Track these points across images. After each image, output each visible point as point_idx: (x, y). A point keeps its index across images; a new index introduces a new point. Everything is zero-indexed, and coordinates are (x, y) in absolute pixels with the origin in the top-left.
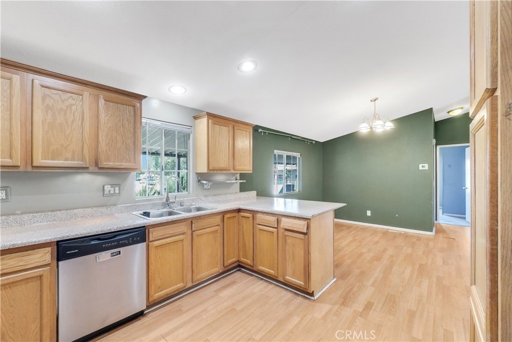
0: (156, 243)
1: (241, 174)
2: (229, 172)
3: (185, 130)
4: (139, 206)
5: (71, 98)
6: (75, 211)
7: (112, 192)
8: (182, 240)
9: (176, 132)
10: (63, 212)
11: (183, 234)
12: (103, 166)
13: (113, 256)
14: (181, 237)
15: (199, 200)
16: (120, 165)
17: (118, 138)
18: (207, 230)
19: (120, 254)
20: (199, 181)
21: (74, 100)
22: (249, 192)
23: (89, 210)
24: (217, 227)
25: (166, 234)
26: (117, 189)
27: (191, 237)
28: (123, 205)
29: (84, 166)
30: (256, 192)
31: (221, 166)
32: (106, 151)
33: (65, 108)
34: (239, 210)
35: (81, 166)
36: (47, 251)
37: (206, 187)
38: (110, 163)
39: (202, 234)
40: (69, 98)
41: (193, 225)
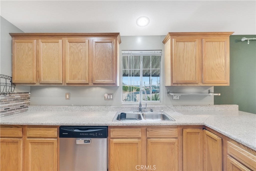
0: (115, 141)
1: (215, 87)
2: (197, 85)
3: (157, 53)
4: (123, 108)
5: (80, 46)
6: (91, 107)
7: (109, 98)
8: (137, 143)
9: (151, 57)
10: (87, 107)
11: (139, 138)
12: (95, 83)
13: (86, 142)
14: (136, 140)
15: (168, 108)
16: (104, 81)
17: (103, 64)
18: (161, 140)
19: (89, 142)
20: (168, 93)
21: (82, 46)
22: (227, 105)
23: (97, 107)
24: (174, 140)
25: (123, 135)
26: (111, 96)
27: (146, 142)
28: (114, 106)
29: (86, 83)
30: (238, 106)
31: (186, 79)
32: (97, 73)
33: (78, 51)
34: (204, 127)
35: (84, 83)
36: (55, 130)
37: (175, 98)
38: (98, 81)
39: (157, 143)
40: (79, 46)
41: (147, 132)
